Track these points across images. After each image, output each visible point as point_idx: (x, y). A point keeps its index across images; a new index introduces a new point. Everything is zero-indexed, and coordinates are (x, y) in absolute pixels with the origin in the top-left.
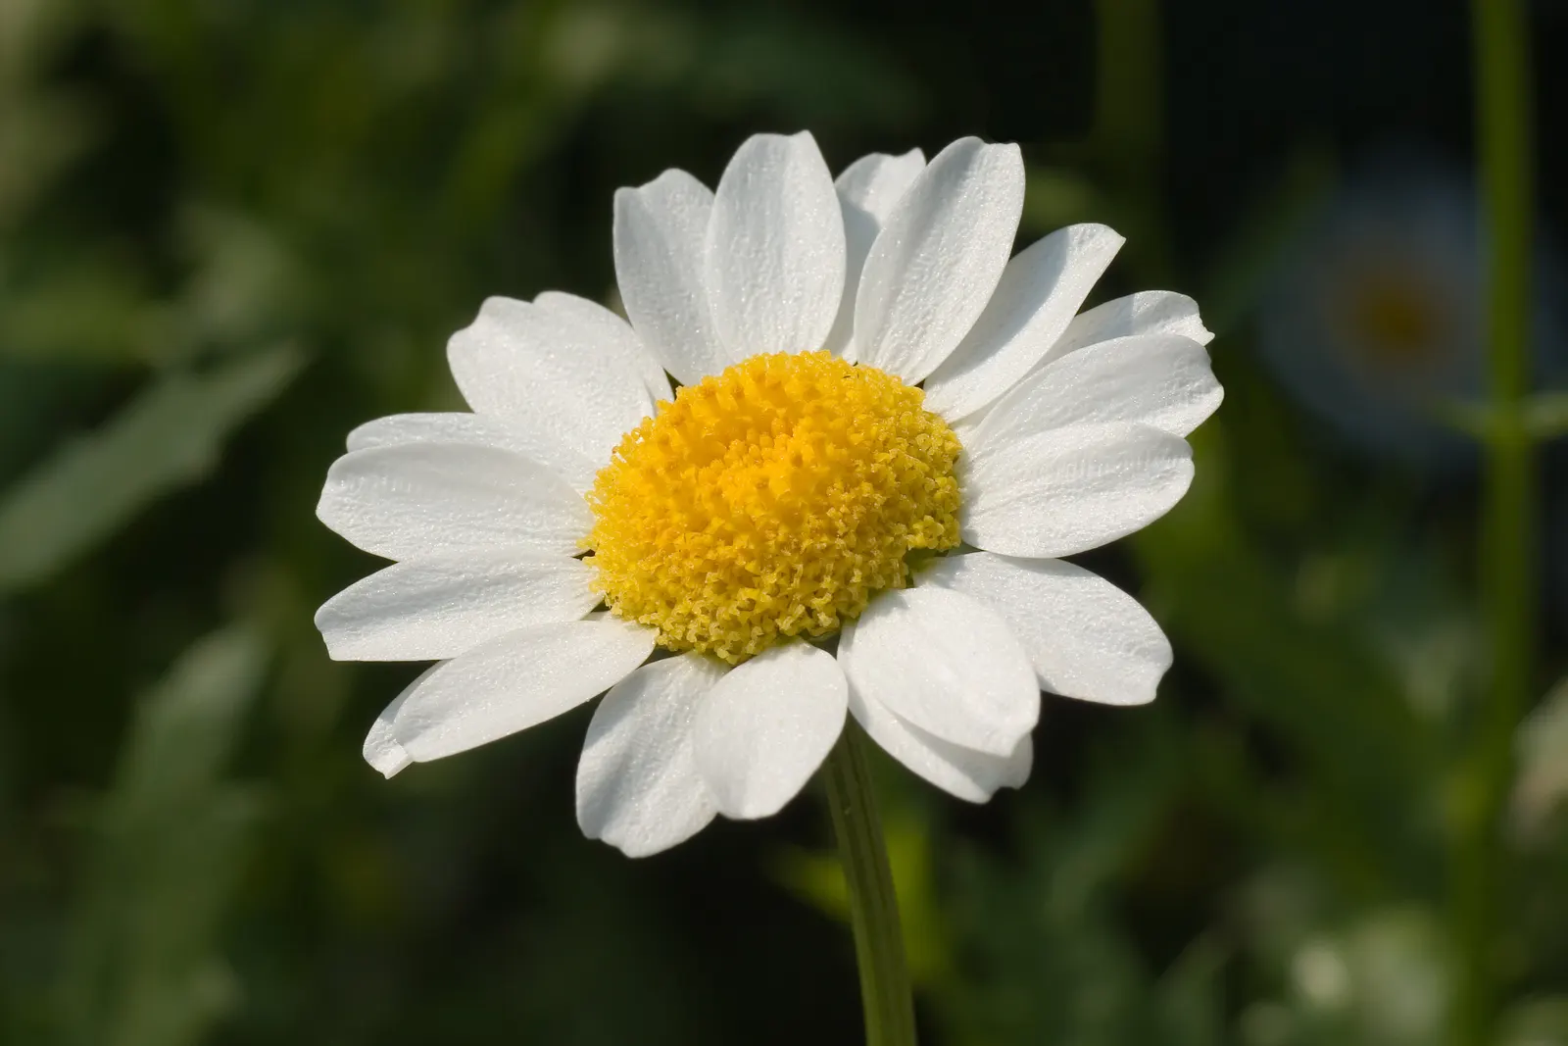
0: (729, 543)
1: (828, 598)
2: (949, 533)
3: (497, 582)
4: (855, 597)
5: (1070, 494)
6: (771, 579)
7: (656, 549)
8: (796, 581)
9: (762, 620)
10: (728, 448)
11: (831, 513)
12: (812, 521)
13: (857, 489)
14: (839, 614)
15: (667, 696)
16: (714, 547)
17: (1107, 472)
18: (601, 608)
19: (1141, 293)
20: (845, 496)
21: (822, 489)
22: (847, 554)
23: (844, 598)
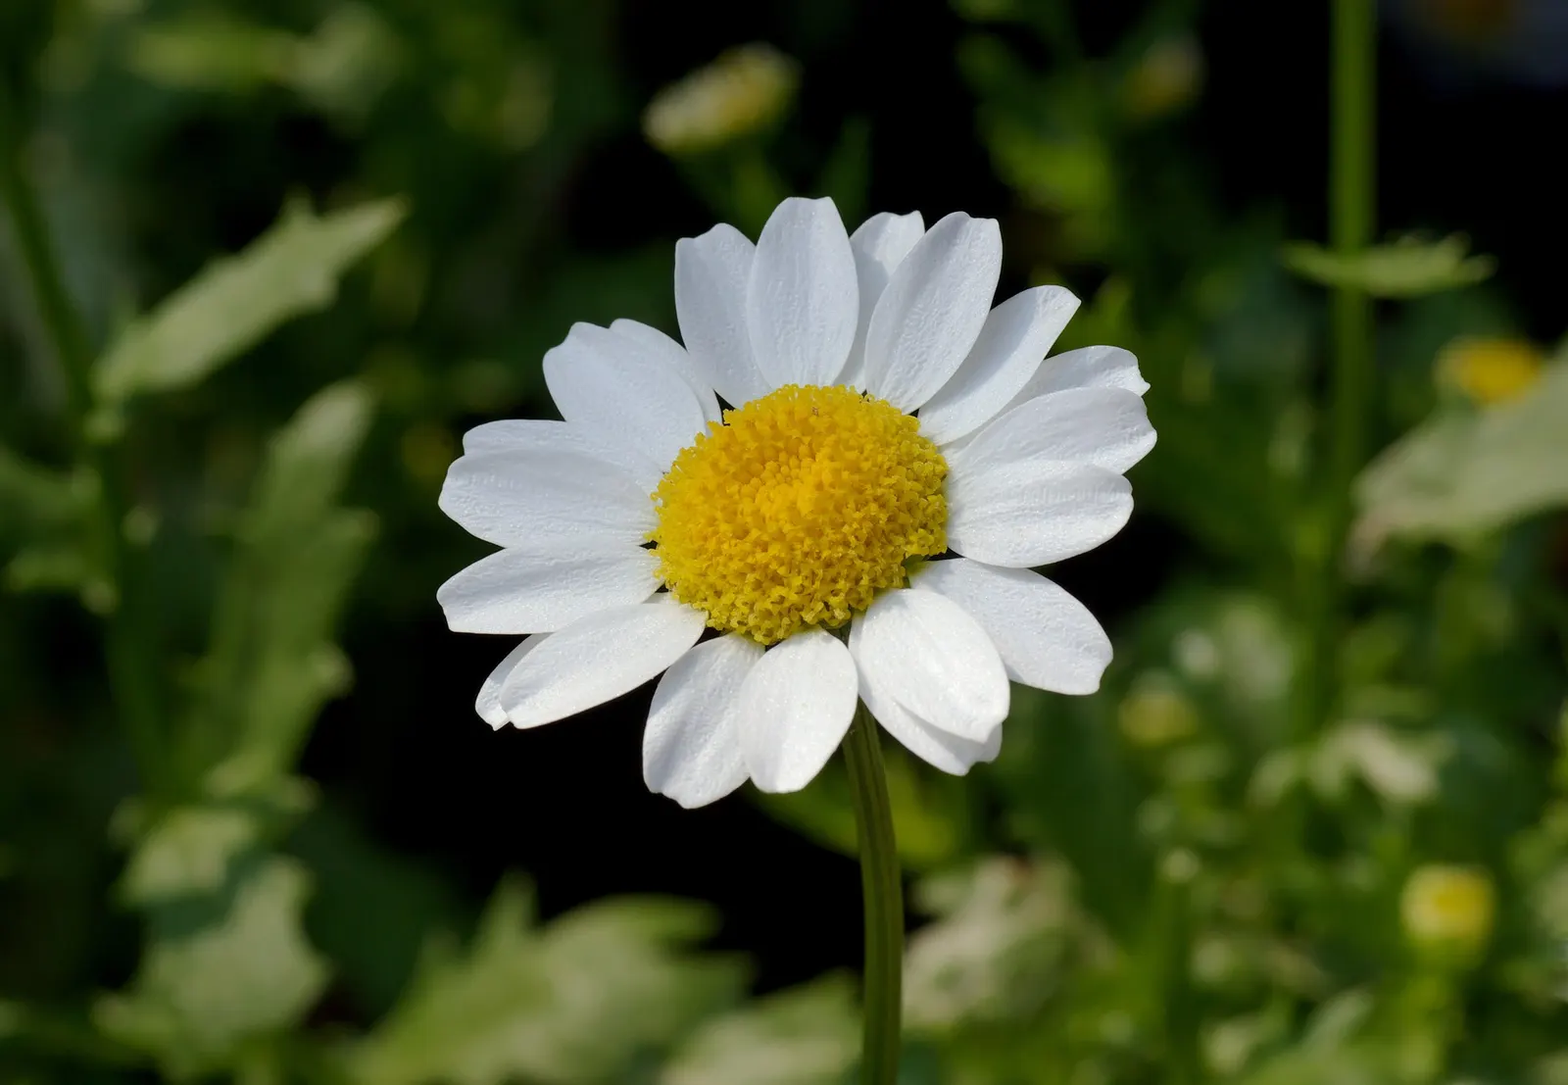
0: (765, 550)
1: (842, 596)
2: (938, 541)
3: (580, 567)
4: (863, 595)
5: (1034, 515)
6: (797, 581)
7: (707, 550)
8: (817, 584)
9: (789, 611)
10: (764, 468)
11: (846, 529)
12: (830, 535)
13: (866, 508)
14: (850, 608)
15: (714, 670)
16: (753, 553)
17: (1064, 500)
18: (663, 589)
19: (1093, 347)
20: (858, 515)
21: (839, 509)
22: (858, 562)
23: (854, 596)
